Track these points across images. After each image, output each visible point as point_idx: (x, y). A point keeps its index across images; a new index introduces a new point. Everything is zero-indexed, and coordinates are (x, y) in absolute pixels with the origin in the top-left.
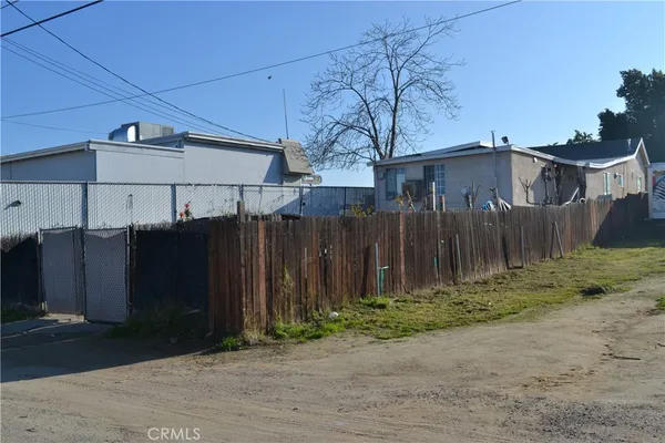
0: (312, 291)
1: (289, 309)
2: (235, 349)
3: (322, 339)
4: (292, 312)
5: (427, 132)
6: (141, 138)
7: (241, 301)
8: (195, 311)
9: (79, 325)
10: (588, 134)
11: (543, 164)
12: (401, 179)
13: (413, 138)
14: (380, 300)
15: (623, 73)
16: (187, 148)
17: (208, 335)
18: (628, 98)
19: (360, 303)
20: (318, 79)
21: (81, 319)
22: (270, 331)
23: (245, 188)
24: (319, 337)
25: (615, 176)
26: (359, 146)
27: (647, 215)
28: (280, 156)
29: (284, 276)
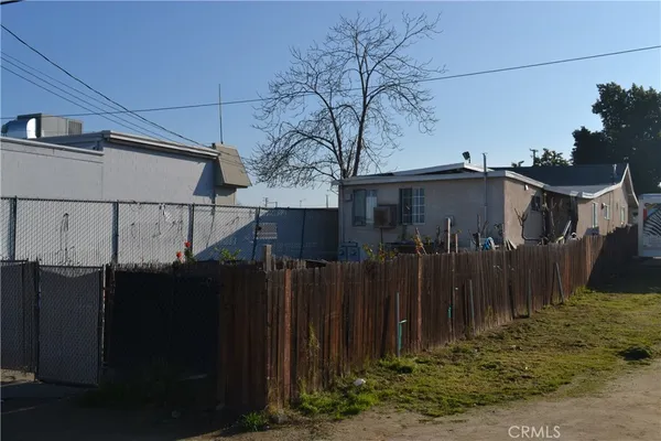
0: (334, 352)
1: (312, 376)
2: (262, 428)
3: (360, 416)
4: (315, 378)
5: (395, 146)
6: (43, 135)
7: (264, 367)
8: (201, 376)
9: (29, 385)
10: (557, 152)
11: (533, 192)
12: (371, 203)
13: (377, 152)
14: (402, 361)
15: (600, 87)
16: (106, 150)
17: (220, 407)
18: (604, 115)
19: (381, 365)
20: (280, 80)
21: (31, 377)
22: (296, 404)
23: (196, 208)
24: (355, 412)
25: (602, 207)
26: (318, 159)
27: (636, 253)
28: (213, 164)
29: (309, 335)
